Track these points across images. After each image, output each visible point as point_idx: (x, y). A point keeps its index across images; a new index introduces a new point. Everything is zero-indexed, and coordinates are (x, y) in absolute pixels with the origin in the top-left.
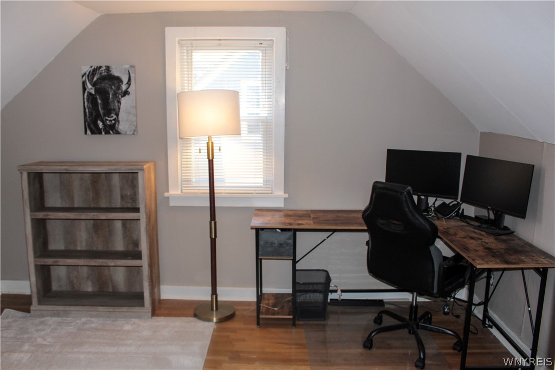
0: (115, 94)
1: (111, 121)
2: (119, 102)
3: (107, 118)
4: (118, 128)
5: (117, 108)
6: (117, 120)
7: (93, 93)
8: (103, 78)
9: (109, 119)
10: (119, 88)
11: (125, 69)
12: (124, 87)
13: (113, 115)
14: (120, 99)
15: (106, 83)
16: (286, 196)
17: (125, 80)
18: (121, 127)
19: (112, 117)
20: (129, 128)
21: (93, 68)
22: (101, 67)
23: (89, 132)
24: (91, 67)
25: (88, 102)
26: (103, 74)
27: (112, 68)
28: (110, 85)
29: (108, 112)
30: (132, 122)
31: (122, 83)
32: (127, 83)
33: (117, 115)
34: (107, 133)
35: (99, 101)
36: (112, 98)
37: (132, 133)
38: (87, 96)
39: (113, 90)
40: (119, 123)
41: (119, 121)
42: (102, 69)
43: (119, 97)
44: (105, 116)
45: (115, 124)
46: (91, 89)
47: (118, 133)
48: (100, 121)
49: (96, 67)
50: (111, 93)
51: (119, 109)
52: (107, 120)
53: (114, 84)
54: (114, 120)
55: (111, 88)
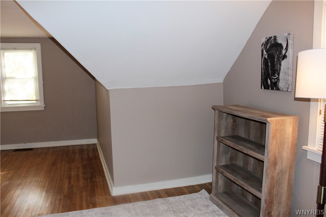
0: (278, 58)
1: (275, 79)
2: (280, 64)
3: (273, 77)
4: (278, 85)
5: (279, 69)
6: (278, 79)
7: (267, 58)
8: (272, 46)
9: (274, 78)
10: (281, 52)
11: (285, 37)
12: (284, 52)
13: (276, 75)
14: (281, 62)
15: (274, 50)
17: (284, 47)
18: (281, 84)
19: (276, 76)
20: (285, 85)
21: (267, 38)
22: (271, 37)
23: (263, 87)
24: (266, 38)
25: (264, 65)
26: (273, 42)
27: (277, 37)
28: (275, 51)
29: (274, 72)
30: (287, 80)
31: (283, 49)
32: (286, 49)
33: (279, 75)
34: (272, 89)
35: (269, 64)
36: (277, 61)
37: (286, 90)
38: (264, 60)
39: (277, 55)
40: (279, 81)
41: (279, 80)
42: (272, 39)
43: (280, 60)
44: (272, 76)
45: (277, 81)
46: (266, 55)
47: (278, 89)
48: (269, 79)
49: (269, 38)
50: (276, 58)
51: (280, 70)
52: (273, 78)
53: (278, 50)
54: (277, 78)
55: (276, 53)
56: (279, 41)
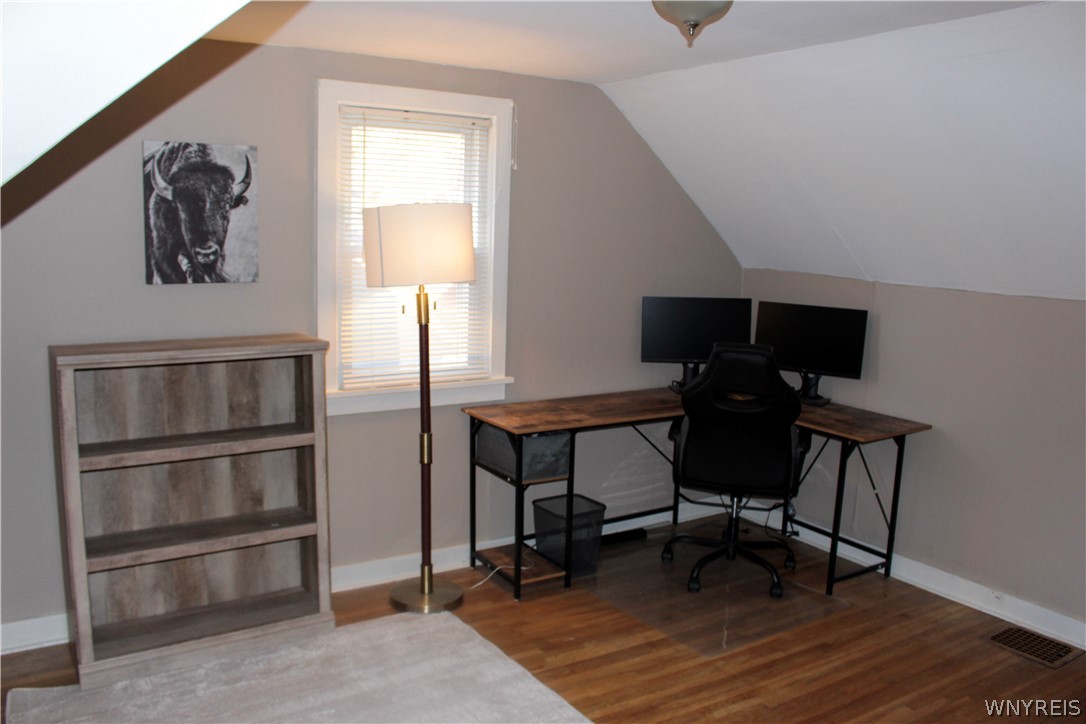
0: (217, 202)
1: (207, 255)
2: (225, 218)
3: (198, 250)
4: (221, 270)
5: (221, 229)
6: (220, 255)
7: (170, 197)
8: (191, 169)
9: (203, 252)
10: (226, 189)
11: (239, 153)
12: (236, 189)
13: (211, 243)
14: (227, 212)
15: (199, 179)
16: (511, 380)
17: (239, 175)
18: (229, 268)
19: (210, 247)
20: (245, 269)
21: (170, 145)
22: (187, 145)
23: (157, 279)
24: (167, 143)
25: (158, 217)
26: (194, 160)
27: (211, 149)
28: (206, 183)
29: (201, 236)
30: (252, 257)
31: (233, 180)
32: (243, 181)
33: (221, 244)
34: (198, 280)
35: (183, 216)
36: (211, 210)
37: (250, 279)
38: (156, 203)
39: (214, 193)
40: (224, 260)
41: (223, 257)
42: (190, 149)
43: (224, 208)
44: (194, 245)
45: (215, 261)
46: (166, 189)
47: (221, 279)
48: (183, 255)
49: (176, 145)
50: (208, 200)
51: (225, 231)
52: (199, 253)
53: (215, 182)
54: (215, 253)
55: (209, 189)
56: (220, 160)
